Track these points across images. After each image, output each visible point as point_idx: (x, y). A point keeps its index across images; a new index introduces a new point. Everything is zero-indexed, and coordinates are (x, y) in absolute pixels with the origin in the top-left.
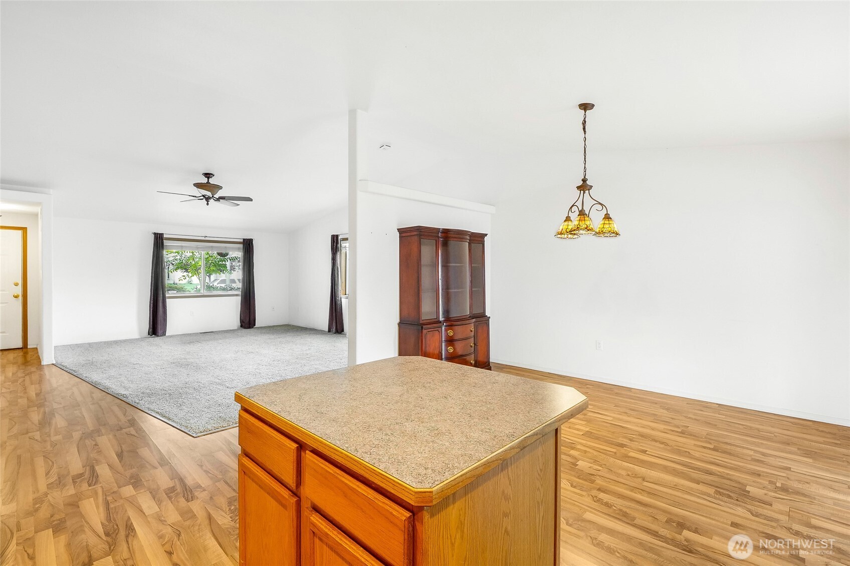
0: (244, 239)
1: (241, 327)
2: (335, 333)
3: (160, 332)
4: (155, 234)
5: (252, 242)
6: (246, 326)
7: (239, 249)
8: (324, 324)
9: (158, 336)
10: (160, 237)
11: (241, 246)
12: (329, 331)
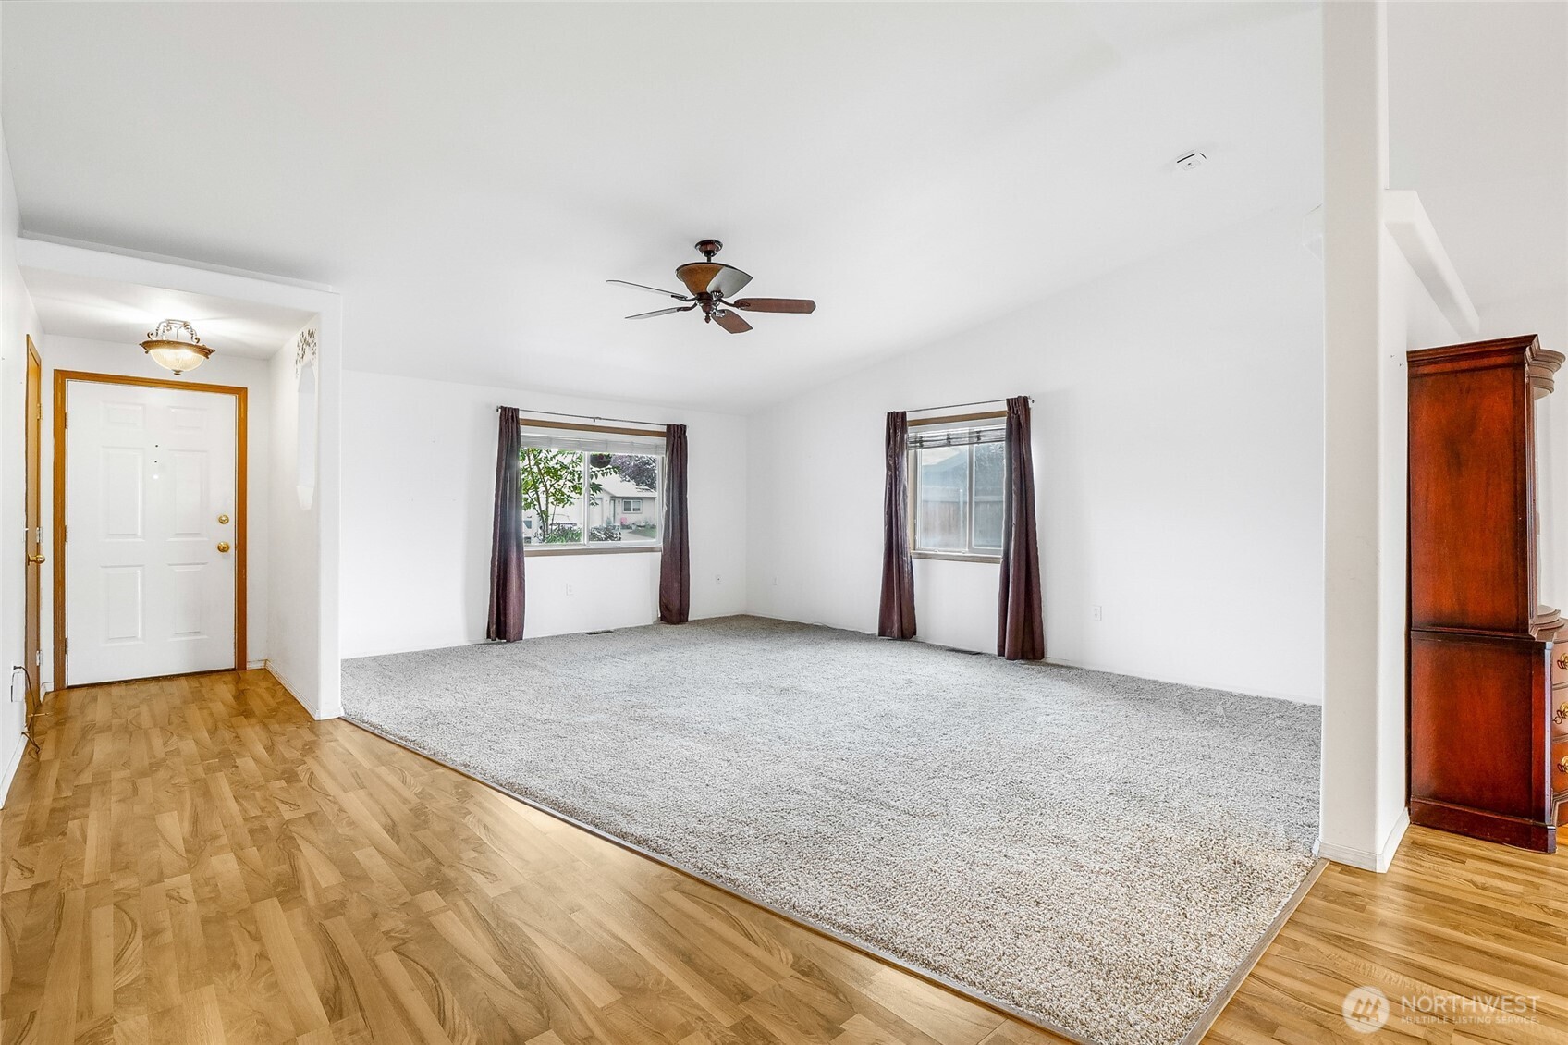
0: (669, 427)
1: (662, 620)
2: (898, 639)
3: (512, 631)
4: (504, 409)
5: (685, 432)
6: (674, 619)
7: (656, 447)
8: (869, 617)
9: (509, 641)
10: (512, 416)
11: (662, 441)
12: (882, 633)
